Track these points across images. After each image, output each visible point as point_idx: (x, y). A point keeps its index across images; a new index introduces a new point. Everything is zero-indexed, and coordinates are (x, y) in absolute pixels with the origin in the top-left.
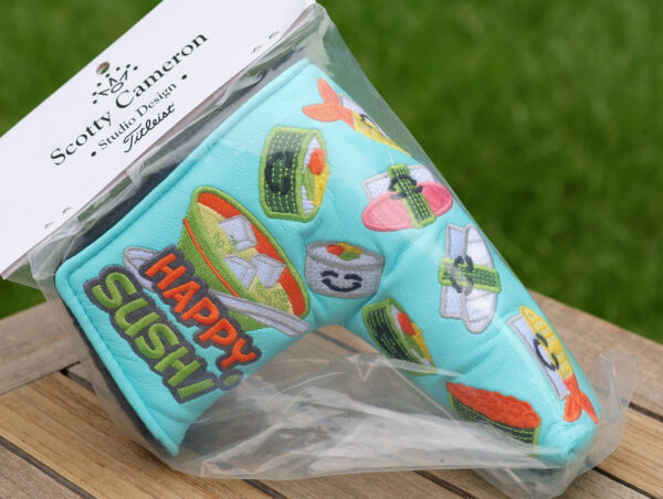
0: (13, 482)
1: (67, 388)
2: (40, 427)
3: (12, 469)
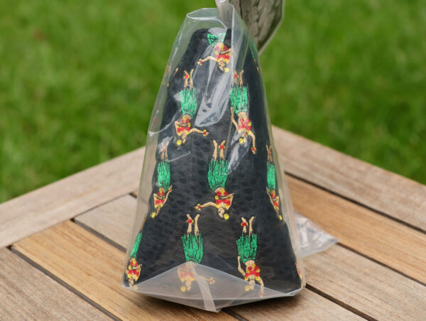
0: (35, 286)
1: (73, 229)
2: (54, 253)
3: (35, 278)
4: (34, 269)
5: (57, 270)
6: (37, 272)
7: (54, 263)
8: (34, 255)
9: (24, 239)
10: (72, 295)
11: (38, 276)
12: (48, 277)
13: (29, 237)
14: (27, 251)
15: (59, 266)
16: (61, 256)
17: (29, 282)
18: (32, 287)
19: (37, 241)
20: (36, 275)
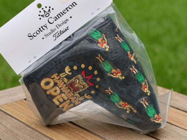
4: (7, 115)
5: (17, 116)
6: (9, 117)
7: (16, 114)
8: (7, 111)
9: (3, 105)
10: (24, 125)
11: (9, 118)
12: (13, 119)
13: (6, 104)
14: (4, 109)
15: (18, 115)
16: (19, 112)
17: (5, 120)
18: (6, 122)
19: (9, 106)
20: (8, 117)
